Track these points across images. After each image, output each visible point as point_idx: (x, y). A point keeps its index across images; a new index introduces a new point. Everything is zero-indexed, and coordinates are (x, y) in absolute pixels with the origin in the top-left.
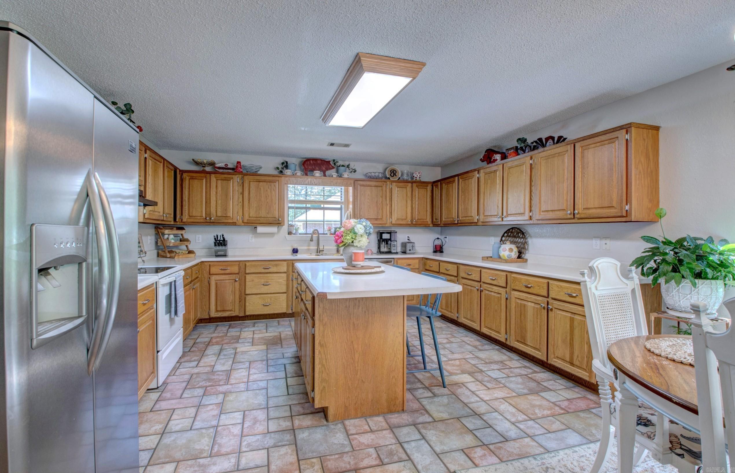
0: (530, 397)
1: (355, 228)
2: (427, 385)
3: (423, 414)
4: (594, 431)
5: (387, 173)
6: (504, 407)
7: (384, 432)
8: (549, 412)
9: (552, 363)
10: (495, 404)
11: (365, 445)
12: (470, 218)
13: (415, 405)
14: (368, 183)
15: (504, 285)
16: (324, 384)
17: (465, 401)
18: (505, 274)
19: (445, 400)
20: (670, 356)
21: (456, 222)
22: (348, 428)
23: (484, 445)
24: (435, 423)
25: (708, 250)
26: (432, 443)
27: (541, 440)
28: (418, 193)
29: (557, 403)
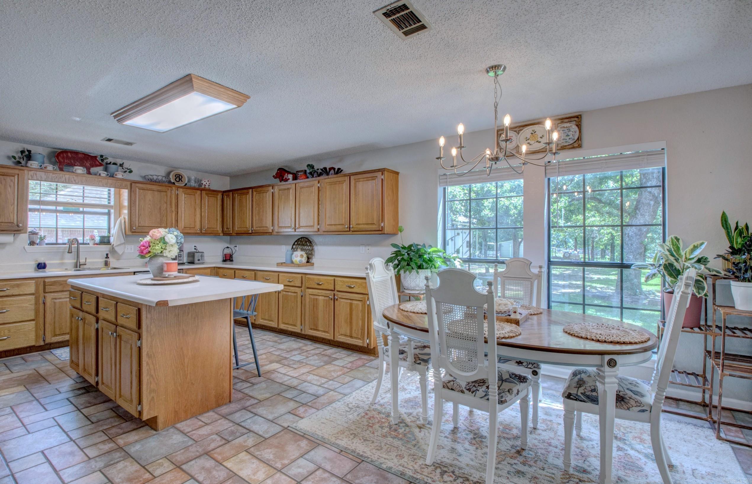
0: (326, 367)
1: (166, 238)
2: (244, 379)
3: (248, 400)
4: (369, 376)
5: (171, 176)
6: (310, 377)
7: (219, 421)
8: (341, 373)
9: (338, 340)
10: (304, 377)
11: (206, 435)
12: (265, 228)
13: (240, 395)
14: (149, 186)
15: (300, 285)
16: (152, 395)
17: (280, 381)
18: (300, 276)
19: (264, 385)
20: (412, 311)
21: (250, 232)
22: (182, 429)
23: (303, 404)
24: (262, 403)
25: (424, 252)
26: (264, 416)
27: (340, 390)
28: (208, 201)
29: (345, 366)
